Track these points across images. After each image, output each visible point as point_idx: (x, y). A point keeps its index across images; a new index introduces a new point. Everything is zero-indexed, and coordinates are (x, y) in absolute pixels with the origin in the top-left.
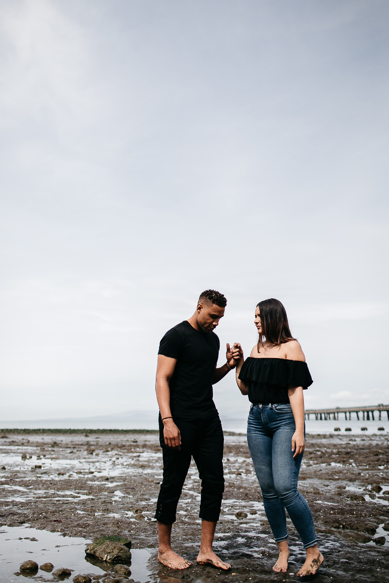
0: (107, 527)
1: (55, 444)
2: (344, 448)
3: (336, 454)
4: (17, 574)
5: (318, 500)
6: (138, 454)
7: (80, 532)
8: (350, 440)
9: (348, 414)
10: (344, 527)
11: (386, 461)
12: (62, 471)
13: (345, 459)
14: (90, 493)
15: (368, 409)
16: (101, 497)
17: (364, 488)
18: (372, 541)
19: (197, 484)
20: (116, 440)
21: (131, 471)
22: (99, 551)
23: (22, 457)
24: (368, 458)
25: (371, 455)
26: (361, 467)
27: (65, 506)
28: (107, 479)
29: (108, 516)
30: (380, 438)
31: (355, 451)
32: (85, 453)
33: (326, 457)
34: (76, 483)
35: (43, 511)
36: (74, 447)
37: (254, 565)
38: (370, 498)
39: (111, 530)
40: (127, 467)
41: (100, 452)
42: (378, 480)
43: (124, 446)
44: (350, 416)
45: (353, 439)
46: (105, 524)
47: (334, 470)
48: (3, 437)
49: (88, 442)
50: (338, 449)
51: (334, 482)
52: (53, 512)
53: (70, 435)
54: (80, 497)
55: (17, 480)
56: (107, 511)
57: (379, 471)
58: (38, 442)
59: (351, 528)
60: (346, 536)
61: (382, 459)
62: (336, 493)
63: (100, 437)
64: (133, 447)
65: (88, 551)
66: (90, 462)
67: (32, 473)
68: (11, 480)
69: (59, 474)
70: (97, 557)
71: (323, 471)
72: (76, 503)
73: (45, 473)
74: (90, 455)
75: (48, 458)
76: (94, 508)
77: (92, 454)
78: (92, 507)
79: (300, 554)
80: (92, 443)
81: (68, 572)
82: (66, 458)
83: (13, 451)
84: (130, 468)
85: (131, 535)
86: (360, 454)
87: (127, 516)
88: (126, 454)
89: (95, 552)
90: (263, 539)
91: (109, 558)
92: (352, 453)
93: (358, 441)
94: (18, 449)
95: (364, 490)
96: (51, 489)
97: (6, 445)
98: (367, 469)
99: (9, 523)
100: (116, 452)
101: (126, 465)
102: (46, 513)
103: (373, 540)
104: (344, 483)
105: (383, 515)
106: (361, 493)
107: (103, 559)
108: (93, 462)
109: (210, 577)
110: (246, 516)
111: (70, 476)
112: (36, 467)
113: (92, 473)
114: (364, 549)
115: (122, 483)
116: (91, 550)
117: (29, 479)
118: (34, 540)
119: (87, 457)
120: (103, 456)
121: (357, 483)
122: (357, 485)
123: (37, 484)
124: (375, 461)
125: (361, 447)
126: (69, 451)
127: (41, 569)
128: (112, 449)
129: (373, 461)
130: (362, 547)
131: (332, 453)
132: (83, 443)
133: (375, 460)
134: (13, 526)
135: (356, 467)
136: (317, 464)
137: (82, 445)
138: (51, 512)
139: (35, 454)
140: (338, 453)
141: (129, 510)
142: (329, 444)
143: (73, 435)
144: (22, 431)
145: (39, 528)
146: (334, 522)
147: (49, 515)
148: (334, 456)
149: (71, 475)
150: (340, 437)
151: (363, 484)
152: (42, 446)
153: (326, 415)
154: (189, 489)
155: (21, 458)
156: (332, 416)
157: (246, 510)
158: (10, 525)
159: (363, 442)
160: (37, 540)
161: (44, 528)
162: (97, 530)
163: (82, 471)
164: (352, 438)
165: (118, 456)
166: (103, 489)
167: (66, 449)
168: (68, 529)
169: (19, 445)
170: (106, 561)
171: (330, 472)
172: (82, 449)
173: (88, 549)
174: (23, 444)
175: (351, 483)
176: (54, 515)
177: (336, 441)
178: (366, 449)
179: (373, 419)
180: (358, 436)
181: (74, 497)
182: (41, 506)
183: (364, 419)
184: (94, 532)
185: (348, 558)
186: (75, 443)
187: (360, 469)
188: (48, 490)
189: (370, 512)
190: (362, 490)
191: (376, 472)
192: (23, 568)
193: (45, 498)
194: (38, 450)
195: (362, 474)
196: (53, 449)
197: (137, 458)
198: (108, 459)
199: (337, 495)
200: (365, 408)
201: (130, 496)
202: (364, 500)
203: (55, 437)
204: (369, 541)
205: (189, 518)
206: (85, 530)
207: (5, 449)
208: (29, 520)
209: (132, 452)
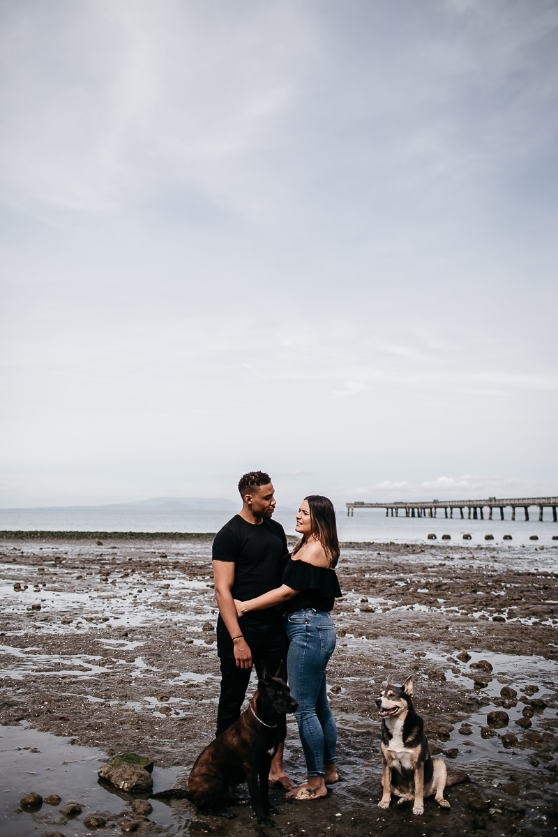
0: (125, 730)
1: (57, 560)
4: (18, 812)
7: (92, 738)
12: (68, 616)
13: (433, 598)
14: (104, 662)
15: (475, 503)
16: (118, 670)
17: (449, 656)
21: (158, 616)
22: (114, 774)
24: (462, 598)
25: (467, 591)
26: (450, 615)
27: (72, 689)
28: (126, 633)
29: (126, 707)
31: (449, 582)
32: (98, 578)
33: (410, 593)
35: (45, 699)
36: (83, 567)
39: (129, 734)
40: (152, 608)
41: (118, 577)
42: (468, 642)
43: (149, 564)
44: (451, 513)
46: (122, 723)
49: (101, 555)
51: (413, 644)
52: (58, 701)
53: (77, 542)
54: (91, 670)
55: (10, 634)
56: (125, 697)
57: (471, 623)
58: (35, 555)
63: (118, 546)
64: (160, 567)
65: (102, 774)
66: (103, 598)
67: (29, 619)
69: (64, 622)
70: (113, 784)
71: (402, 623)
72: (86, 682)
73: (46, 620)
74: (104, 584)
75: (49, 589)
76: (109, 692)
77: (106, 580)
78: (107, 690)
80: (107, 558)
81: (77, 808)
82: (72, 589)
83: (2, 573)
84: (156, 609)
85: (154, 742)
86: (454, 589)
87: (150, 707)
88: (151, 581)
89: (109, 776)
91: (126, 786)
92: (444, 587)
94: (8, 570)
95: (448, 660)
96: (54, 654)
98: (459, 619)
101: (151, 605)
102: (50, 702)
104: (424, 646)
106: (443, 665)
107: (119, 786)
108: (108, 598)
111: (78, 626)
112: (34, 607)
113: (107, 619)
115: (144, 643)
116: (105, 774)
117: (26, 632)
119: (99, 586)
121: (441, 646)
122: (441, 649)
123: (37, 643)
124: (470, 603)
126: (76, 573)
127: (46, 802)
128: (133, 571)
129: (468, 603)
131: (419, 585)
132: (94, 558)
133: (471, 600)
134: (9, 725)
136: (397, 606)
137: (93, 561)
138: (55, 701)
139: (31, 580)
141: (152, 695)
142: (417, 566)
143: (81, 542)
145: (41, 730)
147: (53, 706)
149: (80, 623)
151: (448, 647)
152: (40, 563)
153: (420, 510)
155: (13, 588)
156: (427, 511)
161: (48, 730)
162: (112, 735)
163: (94, 616)
164: (449, 553)
166: (121, 655)
167: (73, 570)
168: (77, 733)
169: (10, 562)
170: (123, 789)
172: (93, 571)
173: (101, 772)
174: (14, 560)
175: (433, 646)
176: (59, 707)
179: (481, 517)
181: (84, 670)
182: (42, 687)
183: (469, 517)
184: (108, 739)
186: (84, 558)
188: (50, 654)
190: (444, 659)
191: (468, 626)
193: (47, 670)
194: (36, 572)
195: (450, 629)
196: (55, 570)
199: (413, 668)
201: (155, 670)
202: (445, 679)
206: (98, 735)
208: (28, 716)
209: (159, 578)
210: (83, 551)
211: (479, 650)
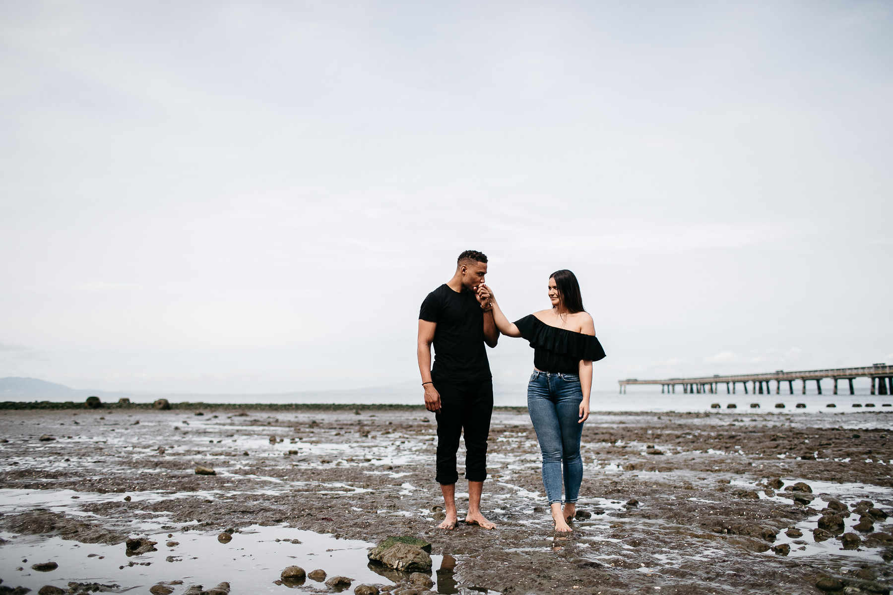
0: (396, 528)
1: (314, 424)
2: (727, 431)
3: (716, 438)
4: (278, 583)
5: (692, 497)
6: (431, 437)
7: (358, 532)
8: (734, 421)
9: (731, 385)
10: (729, 532)
11: (789, 447)
12: (327, 458)
13: (728, 445)
14: (368, 485)
15: (760, 377)
16: (383, 490)
17: (757, 482)
18: (770, 550)
19: (517, 475)
20: (398, 418)
22: (387, 556)
23: (271, 441)
24: (761, 444)
25: (766, 440)
26: (751, 456)
27: (334, 502)
28: (391, 468)
29: (396, 514)
30: (779, 418)
31: (743, 435)
32: (357, 435)
33: (701, 442)
34: (348, 472)
35: (305, 508)
36: (341, 428)
37: (603, 576)
38: (766, 496)
39: (401, 530)
40: (417, 453)
41: (379, 434)
42: (777, 472)
43: (411, 426)
44: (734, 389)
45: (740, 419)
46: (392, 524)
47: (713, 459)
48: (242, 415)
49: (359, 421)
50: (718, 431)
51: (713, 475)
52: (319, 508)
53: (334, 413)
54: (354, 490)
55: (267, 469)
56: (394, 507)
57: (778, 461)
58: (289, 421)
59: (740, 534)
60: (733, 543)
61: (782, 445)
62: (717, 488)
63: (377, 415)
64: (423, 428)
65: (372, 557)
66: (364, 447)
67: (285, 460)
68: (258, 468)
69: (323, 462)
70: (385, 564)
71: (697, 461)
72: (350, 497)
73: (304, 460)
74: (364, 438)
75: (306, 442)
76: (375, 504)
77: (366, 436)
78: (372, 502)
79: (668, 563)
80: (366, 423)
81: (346, 581)
82: (331, 441)
83: (256, 432)
84: (421, 454)
85: (429, 537)
86: (750, 439)
87: (422, 514)
88: (414, 437)
89: (381, 558)
90: (616, 545)
91: (401, 564)
92: (738, 438)
93: (747, 422)
94: (263, 430)
95: (757, 485)
96: (313, 480)
97: (247, 425)
98: (762, 458)
99: (260, 521)
100: (401, 434)
101: (416, 451)
102: (310, 509)
103: (772, 548)
104: (727, 476)
105: (786, 516)
106: (753, 488)
107: (393, 566)
108: (369, 447)
109: (543, 590)
110: (588, 516)
111: (338, 464)
112: (291, 453)
113: (369, 460)
114: (760, 559)
115: (411, 473)
116: (376, 555)
117: (282, 467)
118: (296, 542)
119: (359, 440)
120: (382, 439)
121: (746, 475)
122: (747, 478)
123: (294, 474)
124: (771, 448)
125: (750, 429)
126: (334, 432)
127: (310, 577)
128: (395, 430)
129: (769, 448)
130: (757, 556)
131: (709, 437)
132: (352, 422)
133: (772, 446)
134: (266, 525)
135: (744, 455)
136: (688, 451)
137: (352, 425)
138: (316, 509)
139: (287, 436)
140: (719, 437)
141: (424, 507)
142: (705, 426)
143: (338, 412)
144: (268, 407)
145: (302, 528)
146: (715, 525)
147: (313, 512)
148: (712, 441)
149: (340, 462)
150: (720, 416)
151: (755, 477)
152: (296, 426)
153: (699, 386)
154: (507, 482)
155: (269, 441)
156: (707, 387)
157: (589, 509)
158: (262, 524)
159: (754, 423)
160: (300, 543)
161: (309, 528)
162: (382, 531)
163: (354, 458)
164: (738, 417)
165: (403, 440)
166: (386, 481)
167: (330, 430)
168: (342, 530)
169: (264, 425)
170: (397, 569)
171: (707, 462)
172: (352, 431)
173: (371, 554)
174: (269, 424)
175: (738, 476)
176: (321, 512)
177: (714, 421)
178: (759, 432)
179: (769, 392)
180: (746, 415)
181: (346, 490)
182: (302, 500)
183: (754, 393)
184: (377, 534)
185: (738, 570)
186: (341, 422)
187: (751, 458)
188: (309, 481)
189: (766, 512)
190: (754, 485)
191: (773, 463)
192: (285, 575)
193: (307, 491)
194: (291, 431)
195: (753, 465)
196: (312, 430)
197: (431, 442)
198: (391, 443)
199: (718, 490)
200: (755, 377)
201: (425, 490)
202: (758, 498)
203: (313, 415)
204: (766, 550)
205: (508, 517)
206: (365, 531)
207: (246, 430)
208: (287, 518)
209: (423, 434)
210: (340, 419)
211: (792, 478)
